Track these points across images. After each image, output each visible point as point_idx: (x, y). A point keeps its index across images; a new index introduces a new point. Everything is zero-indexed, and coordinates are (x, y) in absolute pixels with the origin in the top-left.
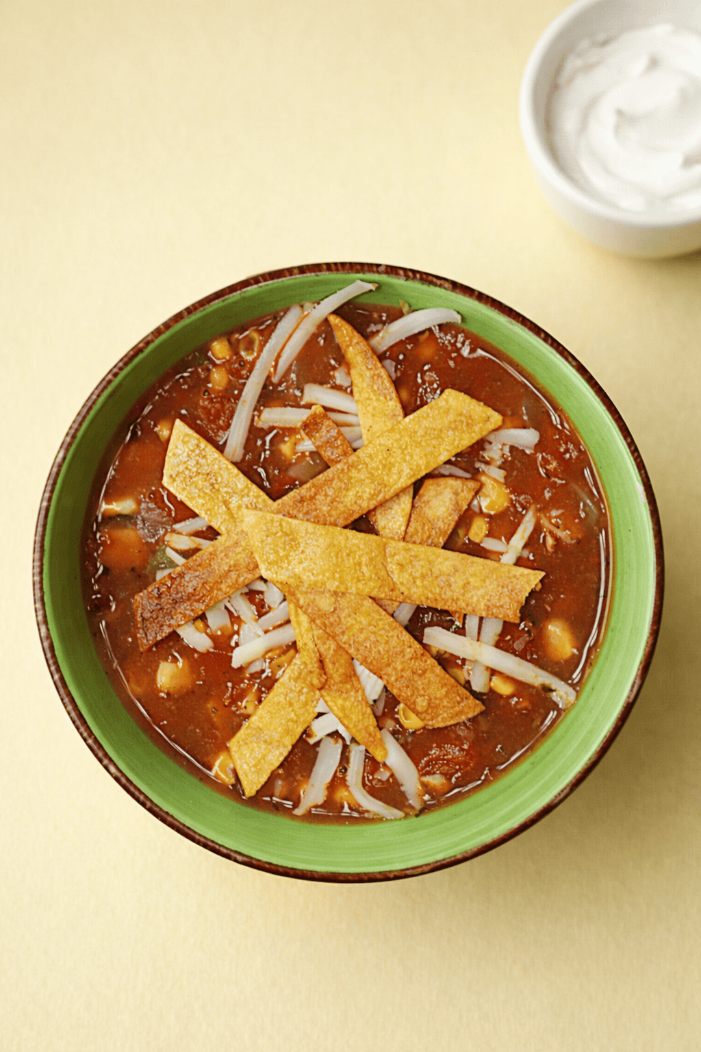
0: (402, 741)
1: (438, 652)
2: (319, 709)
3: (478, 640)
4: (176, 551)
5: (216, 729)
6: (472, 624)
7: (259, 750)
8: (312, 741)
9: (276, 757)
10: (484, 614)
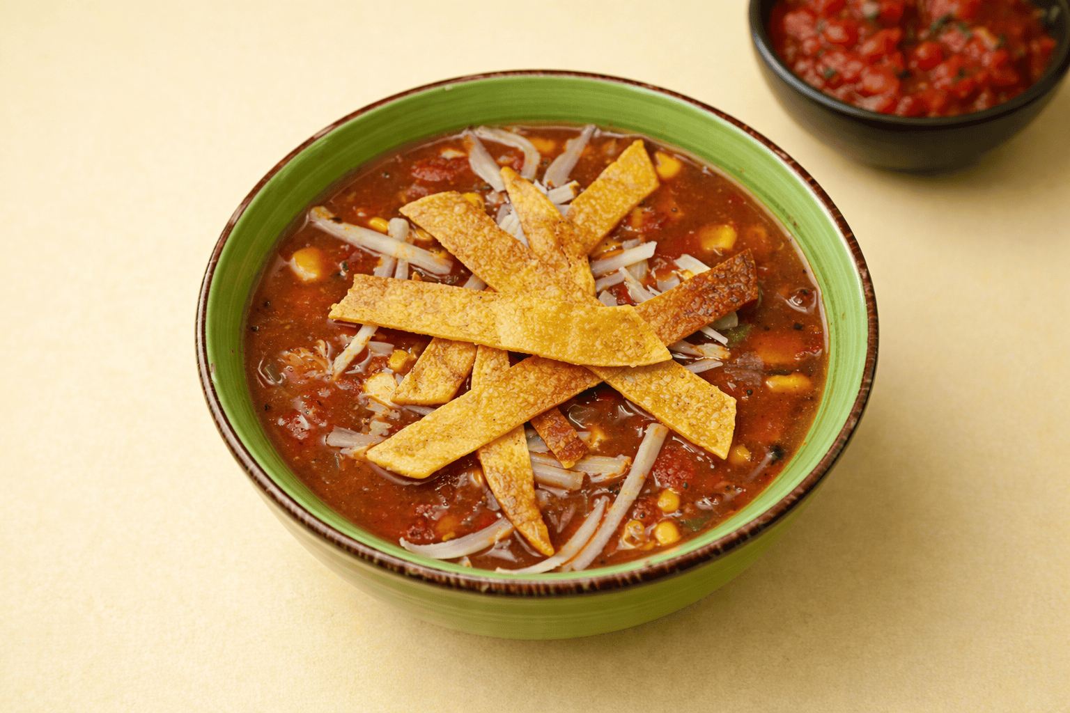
0: (482, 184)
1: (440, 252)
2: (567, 207)
3: (397, 260)
4: (718, 343)
5: (674, 196)
6: (401, 272)
7: (629, 179)
8: (575, 183)
9: (612, 171)
10: (390, 279)
